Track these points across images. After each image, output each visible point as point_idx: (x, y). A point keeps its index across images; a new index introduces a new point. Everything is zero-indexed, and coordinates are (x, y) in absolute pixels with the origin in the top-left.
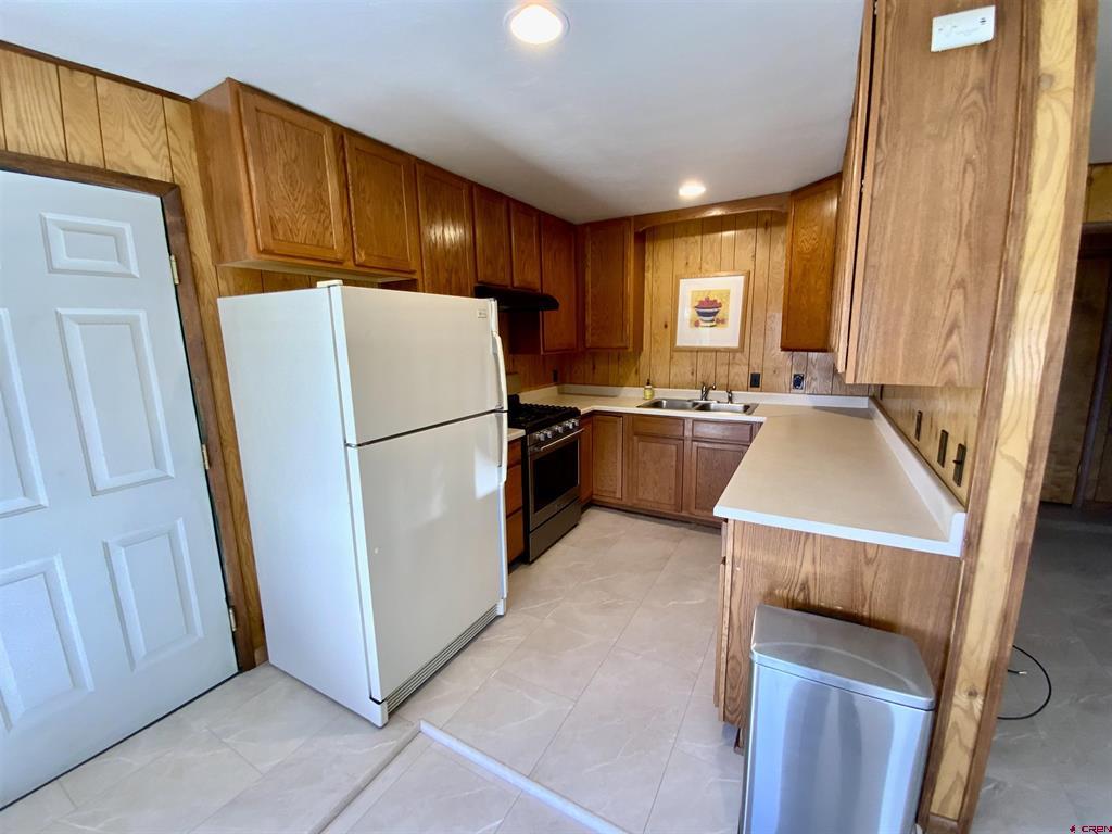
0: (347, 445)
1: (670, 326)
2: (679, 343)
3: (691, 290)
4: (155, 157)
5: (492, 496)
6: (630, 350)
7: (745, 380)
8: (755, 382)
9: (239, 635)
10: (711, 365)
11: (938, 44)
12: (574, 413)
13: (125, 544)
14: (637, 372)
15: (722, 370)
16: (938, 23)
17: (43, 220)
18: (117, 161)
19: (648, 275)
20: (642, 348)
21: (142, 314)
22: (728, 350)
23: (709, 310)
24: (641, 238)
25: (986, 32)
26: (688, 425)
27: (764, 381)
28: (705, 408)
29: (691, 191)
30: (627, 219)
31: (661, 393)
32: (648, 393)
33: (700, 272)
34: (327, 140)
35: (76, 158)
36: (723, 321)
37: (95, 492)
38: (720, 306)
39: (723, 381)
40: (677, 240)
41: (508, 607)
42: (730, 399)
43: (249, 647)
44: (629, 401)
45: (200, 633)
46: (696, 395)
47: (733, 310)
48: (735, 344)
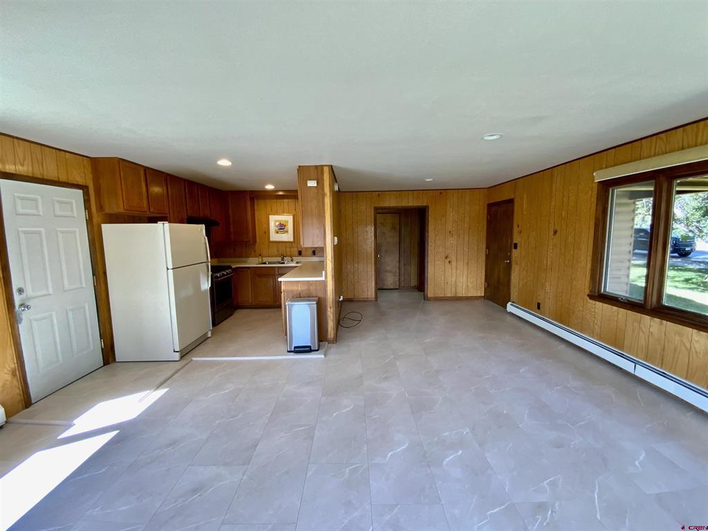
0: (168, 269)
1: (267, 232)
2: (271, 239)
3: (274, 220)
4: (81, 177)
5: (206, 291)
6: (251, 242)
7: (297, 253)
8: (300, 253)
9: (104, 351)
10: (284, 249)
11: (309, 185)
12: (230, 267)
13: (72, 310)
14: (255, 251)
15: (288, 250)
16: (308, 182)
17: (53, 200)
18: (72, 180)
19: (256, 213)
20: (256, 242)
21: (77, 230)
22: (289, 242)
23: (282, 227)
24: (252, 199)
25: (316, 185)
26: (276, 270)
27: (303, 253)
28: (283, 263)
29: (270, 187)
30: (246, 191)
31: (265, 260)
32: (260, 260)
33: (277, 213)
34: (142, 172)
35: (61, 180)
36: (287, 232)
37: (65, 291)
38: (285, 226)
39: (289, 254)
40: (267, 201)
41: (212, 334)
42: (292, 260)
43: (109, 354)
44: (253, 263)
45: (92, 347)
46: (279, 259)
47: (290, 227)
48: (292, 240)
